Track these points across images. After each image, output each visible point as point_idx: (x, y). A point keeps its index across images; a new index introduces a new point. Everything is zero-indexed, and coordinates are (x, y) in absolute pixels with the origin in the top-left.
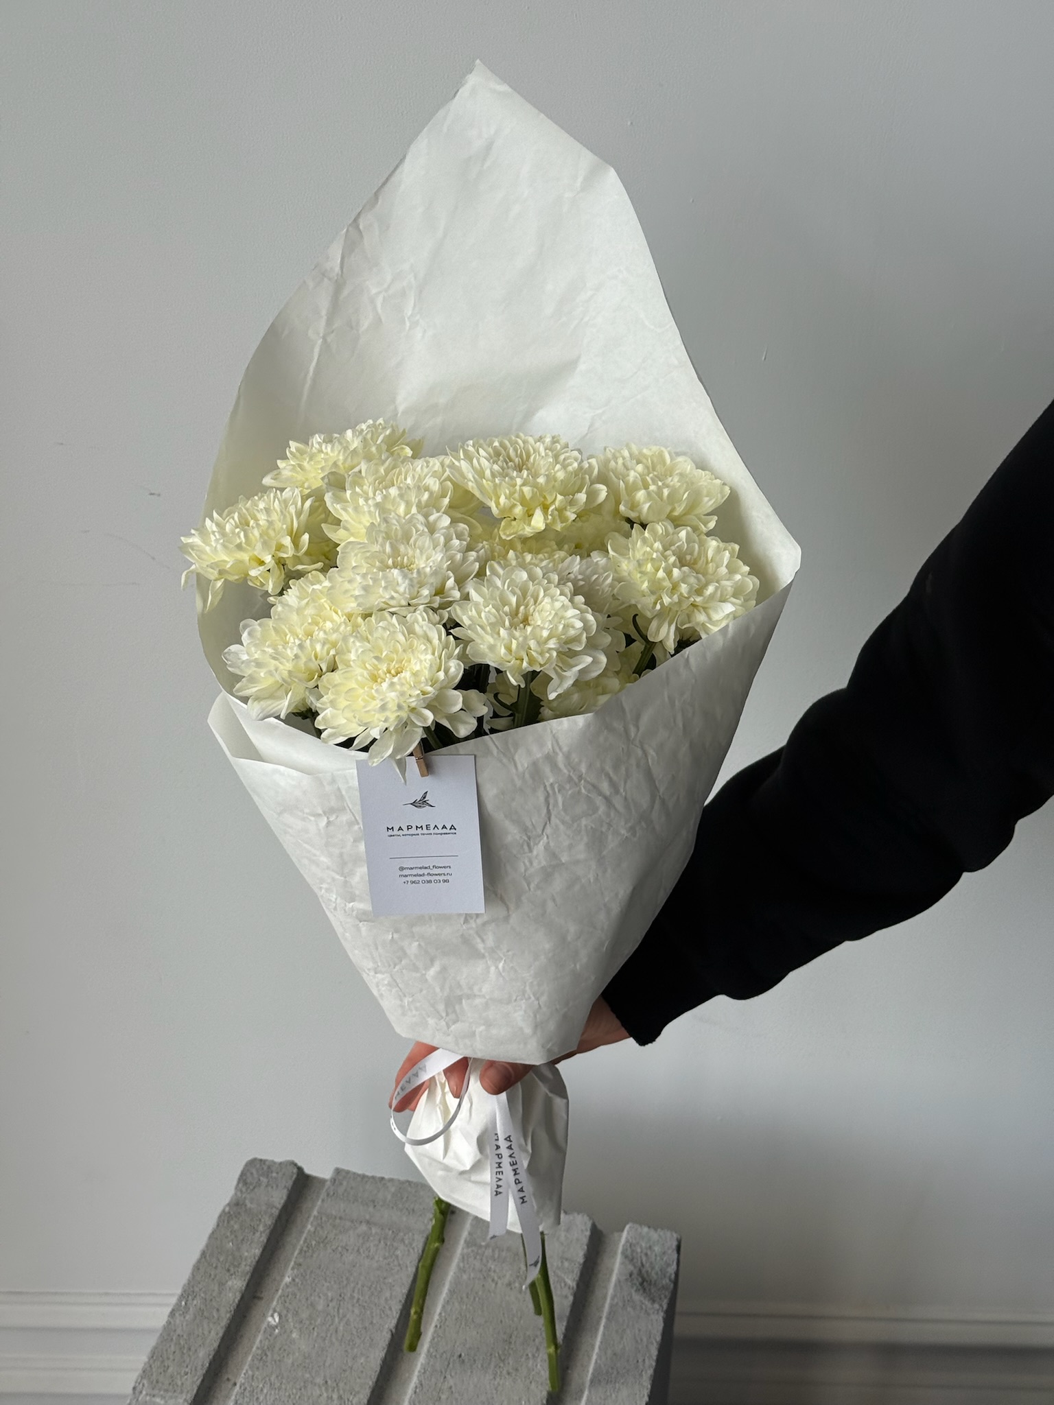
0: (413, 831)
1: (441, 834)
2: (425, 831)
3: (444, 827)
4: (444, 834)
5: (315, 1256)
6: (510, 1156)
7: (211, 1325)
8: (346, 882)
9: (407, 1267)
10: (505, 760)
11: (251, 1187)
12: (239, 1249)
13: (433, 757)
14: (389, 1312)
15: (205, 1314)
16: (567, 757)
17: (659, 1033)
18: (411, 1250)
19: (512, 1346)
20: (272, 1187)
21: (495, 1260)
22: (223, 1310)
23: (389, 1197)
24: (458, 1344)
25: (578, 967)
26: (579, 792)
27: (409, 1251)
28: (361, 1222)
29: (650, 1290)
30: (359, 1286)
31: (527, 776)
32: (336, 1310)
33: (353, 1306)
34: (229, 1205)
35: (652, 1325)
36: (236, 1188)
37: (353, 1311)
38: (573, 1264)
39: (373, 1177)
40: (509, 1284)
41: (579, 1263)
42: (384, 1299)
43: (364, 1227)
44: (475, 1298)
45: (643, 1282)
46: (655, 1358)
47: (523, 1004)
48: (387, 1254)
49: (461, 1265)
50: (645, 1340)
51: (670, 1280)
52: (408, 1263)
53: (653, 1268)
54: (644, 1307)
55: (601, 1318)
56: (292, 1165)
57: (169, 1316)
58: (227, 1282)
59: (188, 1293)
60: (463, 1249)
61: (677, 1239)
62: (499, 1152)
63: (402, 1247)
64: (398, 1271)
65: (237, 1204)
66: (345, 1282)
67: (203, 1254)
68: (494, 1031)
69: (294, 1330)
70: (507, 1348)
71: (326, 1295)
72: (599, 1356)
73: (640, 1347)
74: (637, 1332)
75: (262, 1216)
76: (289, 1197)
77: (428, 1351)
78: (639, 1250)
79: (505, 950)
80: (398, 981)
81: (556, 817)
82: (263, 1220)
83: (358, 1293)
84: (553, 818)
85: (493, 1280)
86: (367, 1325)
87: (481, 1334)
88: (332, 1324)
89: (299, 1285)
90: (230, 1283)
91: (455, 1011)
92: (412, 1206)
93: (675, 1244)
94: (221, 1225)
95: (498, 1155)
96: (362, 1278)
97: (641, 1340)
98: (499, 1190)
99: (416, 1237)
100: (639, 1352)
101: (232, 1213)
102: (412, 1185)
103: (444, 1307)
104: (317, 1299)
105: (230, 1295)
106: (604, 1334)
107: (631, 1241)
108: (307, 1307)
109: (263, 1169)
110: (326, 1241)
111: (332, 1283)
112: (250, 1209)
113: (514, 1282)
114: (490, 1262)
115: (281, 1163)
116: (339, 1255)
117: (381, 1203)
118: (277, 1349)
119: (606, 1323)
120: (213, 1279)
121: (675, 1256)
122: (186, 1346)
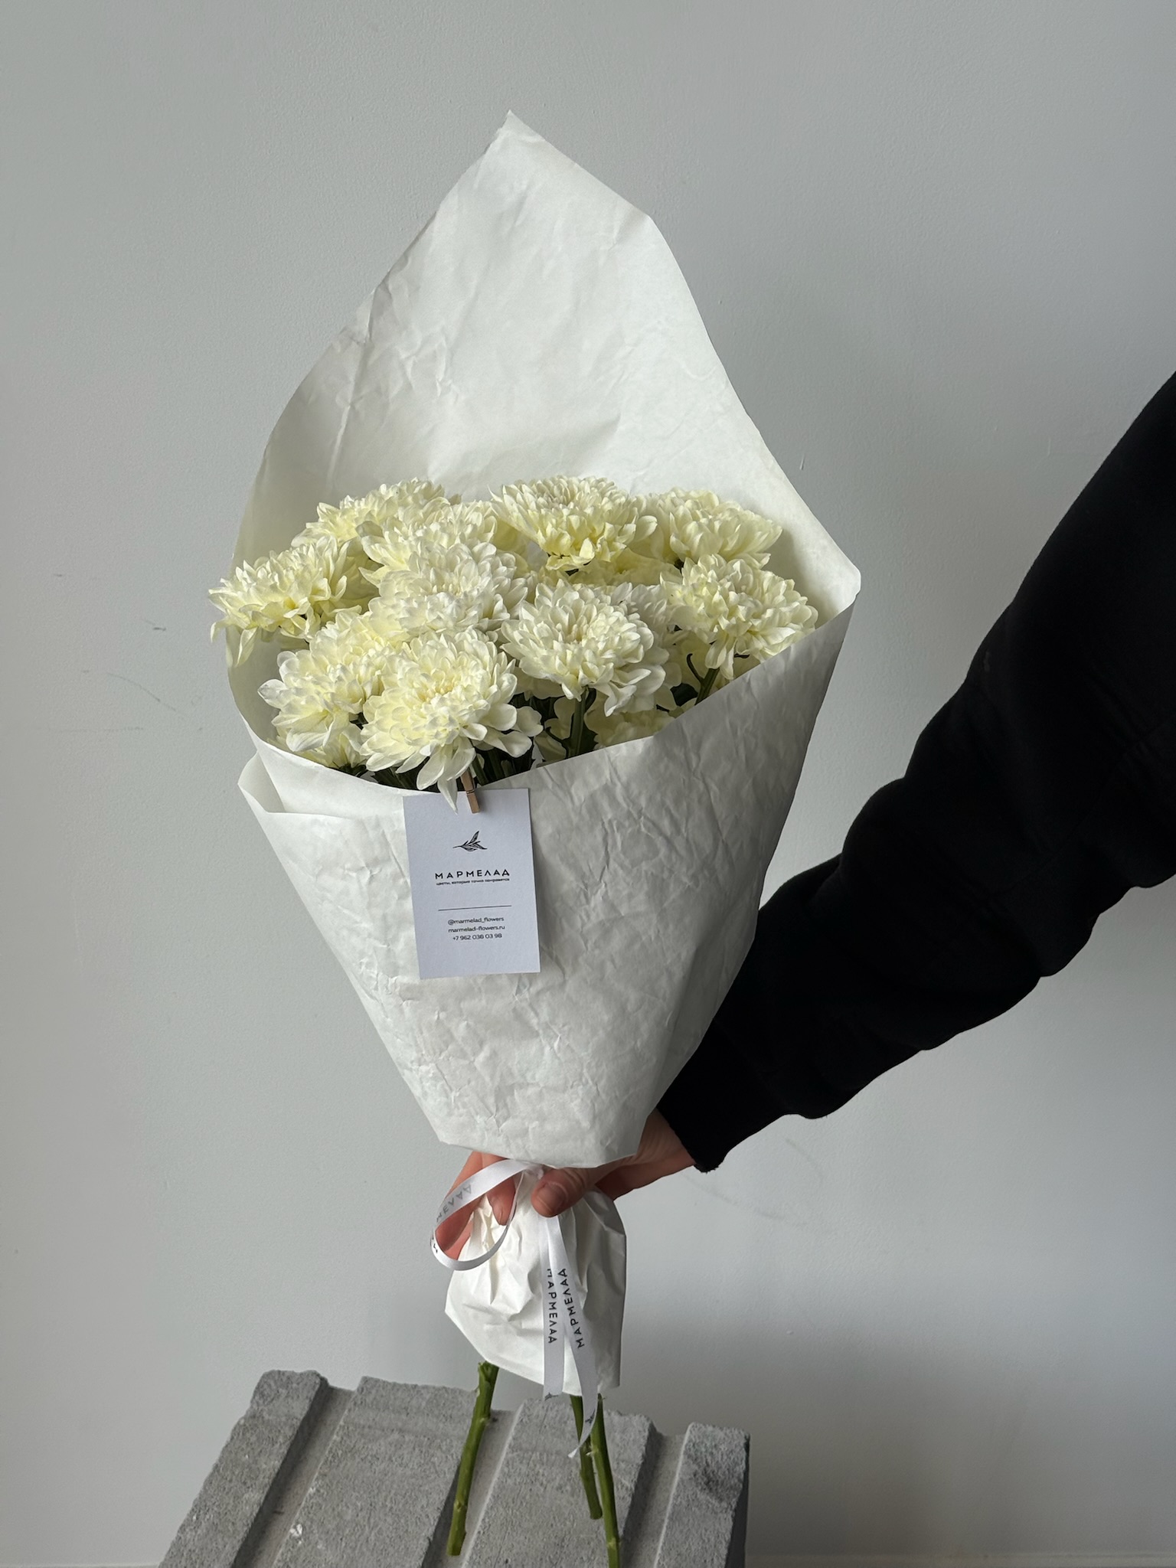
0: (463, 878)
1: (494, 881)
2: (476, 877)
3: (496, 873)
4: (497, 880)
5: (342, 1466)
6: (565, 1293)
7: (226, 1539)
8: (389, 950)
9: (445, 1473)
10: (561, 794)
11: (269, 1399)
12: (256, 1462)
13: (488, 791)
14: (426, 1520)
15: (220, 1528)
16: (627, 788)
17: (721, 1160)
18: (449, 1457)
19: (565, 1550)
20: (292, 1398)
21: (543, 1464)
22: (239, 1524)
23: (424, 1404)
24: (503, 1549)
25: (639, 1044)
26: (639, 831)
27: (447, 1457)
28: (393, 1430)
29: (716, 1490)
30: (392, 1494)
31: (584, 811)
32: (366, 1519)
33: (386, 1515)
34: (245, 1418)
35: (720, 1524)
36: (252, 1402)
37: (385, 1520)
38: (630, 1466)
39: (406, 1385)
40: (560, 1488)
41: (637, 1464)
42: (419, 1507)
43: (396, 1436)
44: (522, 1503)
45: (709, 1482)
46: (724, 1557)
47: (580, 1090)
48: (422, 1462)
49: (506, 1470)
50: (713, 1539)
51: (739, 1480)
52: (446, 1470)
53: (719, 1468)
54: (710, 1506)
55: (663, 1521)
56: (315, 1376)
57: (178, 1532)
58: (243, 1495)
59: (200, 1507)
60: (507, 1453)
61: (745, 1437)
62: (552, 1290)
63: (439, 1453)
64: (435, 1478)
65: (254, 1417)
66: (376, 1491)
67: (216, 1468)
68: (548, 1127)
69: (320, 1541)
70: (558, 1552)
71: (355, 1504)
72: (663, 1558)
73: (707, 1546)
74: (703, 1531)
75: (282, 1428)
76: (311, 1408)
77: (471, 1558)
78: (703, 1450)
79: (561, 1026)
80: (444, 1072)
81: (615, 860)
82: (282, 1431)
83: (391, 1501)
84: (611, 861)
85: (542, 1484)
86: (402, 1533)
87: (529, 1539)
88: (362, 1534)
89: (325, 1496)
90: (246, 1496)
91: (506, 1105)
92: (449, 1412)
93: (743, 1442)
94: (235, 1437)
95: (552, 1294)
96: (395, 1486)
97: (709, 1540)
98: (553, 1336)
99: (455, 1443)
100: (707, 1552)
101: (247, 1425)
102: (450, 1392)
103: (487, 1513)
104: (345, 1508)
105: (247, 1508)
106: (667, 1535)
107: (694, 1439)
108: (334, 1518)
109: (282, 1380)
110: (354, 1451)
111: (362, 1492)
112: (269, 1420)
113: (565, 1485)
114: (538, 1466)
115: (301, 1374)
116: (369, 1464)
117: (414, 1410)
118: (300, 1561)
119: (669, 1523)
120: (227, 1493)
121: (744, 1454)
122: (198, 1561)
